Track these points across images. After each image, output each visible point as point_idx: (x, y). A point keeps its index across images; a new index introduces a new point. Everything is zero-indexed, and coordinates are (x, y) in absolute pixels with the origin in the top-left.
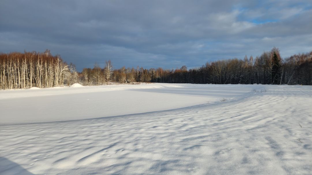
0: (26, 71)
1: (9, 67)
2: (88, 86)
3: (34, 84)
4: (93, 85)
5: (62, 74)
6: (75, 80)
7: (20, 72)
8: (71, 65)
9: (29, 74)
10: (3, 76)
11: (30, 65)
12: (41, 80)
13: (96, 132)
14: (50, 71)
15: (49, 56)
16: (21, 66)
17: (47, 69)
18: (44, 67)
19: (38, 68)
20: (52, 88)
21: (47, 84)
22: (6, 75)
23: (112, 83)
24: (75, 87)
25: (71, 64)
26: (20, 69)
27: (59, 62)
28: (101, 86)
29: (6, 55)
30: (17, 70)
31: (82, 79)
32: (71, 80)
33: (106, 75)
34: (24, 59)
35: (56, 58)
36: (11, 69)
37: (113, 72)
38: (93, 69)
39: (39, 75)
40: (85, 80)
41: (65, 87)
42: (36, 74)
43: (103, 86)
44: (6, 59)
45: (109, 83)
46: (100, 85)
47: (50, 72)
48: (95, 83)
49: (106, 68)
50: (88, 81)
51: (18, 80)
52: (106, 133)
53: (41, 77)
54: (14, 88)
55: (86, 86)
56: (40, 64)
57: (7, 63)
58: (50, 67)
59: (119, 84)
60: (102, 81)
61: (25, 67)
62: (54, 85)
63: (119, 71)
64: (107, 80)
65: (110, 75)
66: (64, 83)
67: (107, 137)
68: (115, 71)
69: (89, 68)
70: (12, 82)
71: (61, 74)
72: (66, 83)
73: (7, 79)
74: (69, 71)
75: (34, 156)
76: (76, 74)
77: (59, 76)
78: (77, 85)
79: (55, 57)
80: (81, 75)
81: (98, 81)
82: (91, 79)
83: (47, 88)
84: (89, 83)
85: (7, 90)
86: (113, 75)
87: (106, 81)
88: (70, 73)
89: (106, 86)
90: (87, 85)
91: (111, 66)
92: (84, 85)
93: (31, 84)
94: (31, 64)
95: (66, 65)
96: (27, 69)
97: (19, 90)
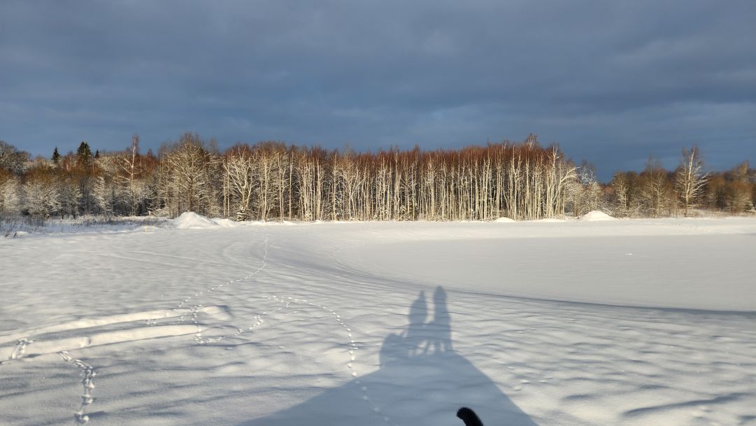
0: (488, 184)
1: (461, 175)
2: (626, 219)
3: (504, 211)
4: (642, 217)
5: (563, 189)
6: (592, 203)
7: (479, 186)
8: (585, 165)
9: (493, 189)
10: (449, 194)
11: (496, 171)
12: (517, 202)
13: (664, 346)
14: (536, 181)
15: (535, 147)
16: (480, 173)
17: (530, 178)
18: (523, 173)
19: (511, 177)
20: (538, 221)
21: (530, 210)
22: (456, 192)
23: (701, 212)
24: (591, 220)
25: (584, 163)
26: (478, 181)
27: (557, 160)
28: (663, 219)
29: (455, 152)
30: (474, 181)
31: (610, 201)
32: (583, 203)
33: (681, 190)
34: (487, 159)
35: (550, 151)
36: (464, 180)
37: (705, 179)
38: (643, 174)
39: (514, 191)
40: (619, 202)
41: (567, 219)
42: (506, 189)
43: (671, 219)
44: (457, 161)
45: (691, 211)
46: (661, 216)
47: (536, 184)
48: (648, 209)
49: (682, 170)
50: (628, 205)
51: (475, 202)
52: (699, 357)
53: (517, 195)
54: (467, 218)
55: (621, 219)
56: (516, 168)
57: (457, 169)
58: (537, 174)
59: (726, 216)
60: (670, 205)
61: (487, 175)
62: (543, 214)
63: (728, 177)
64: (683, 204)
65: (696, 187)
66: (566, 211)
67: (704, 369)
68: (712, 177)
69: (632, 170)
70: (465, 205)
71: (559, 188)
72: (570, 209)
73: (457, 200)
74: (578, 180)
75: (520, 371)
76: (595, 187)
77: (555, 192)
78: (598, 216)
79: (547, 149)
80: (609, 190)
81: (655, 205)
82: (636, 200)
83: (529, 221)
84: (631, 210)
85: (456, 222)
86: (705, 188)
87: (682, 207)
88: (580, 186)
89: (682, 219)
90: (626, 215)
91: (700, 163)
92: (615, 216)
93: (498, 211)
94: (499, 168)
95: (572, 167)
96: (490, 178)
97: (476, 222)
